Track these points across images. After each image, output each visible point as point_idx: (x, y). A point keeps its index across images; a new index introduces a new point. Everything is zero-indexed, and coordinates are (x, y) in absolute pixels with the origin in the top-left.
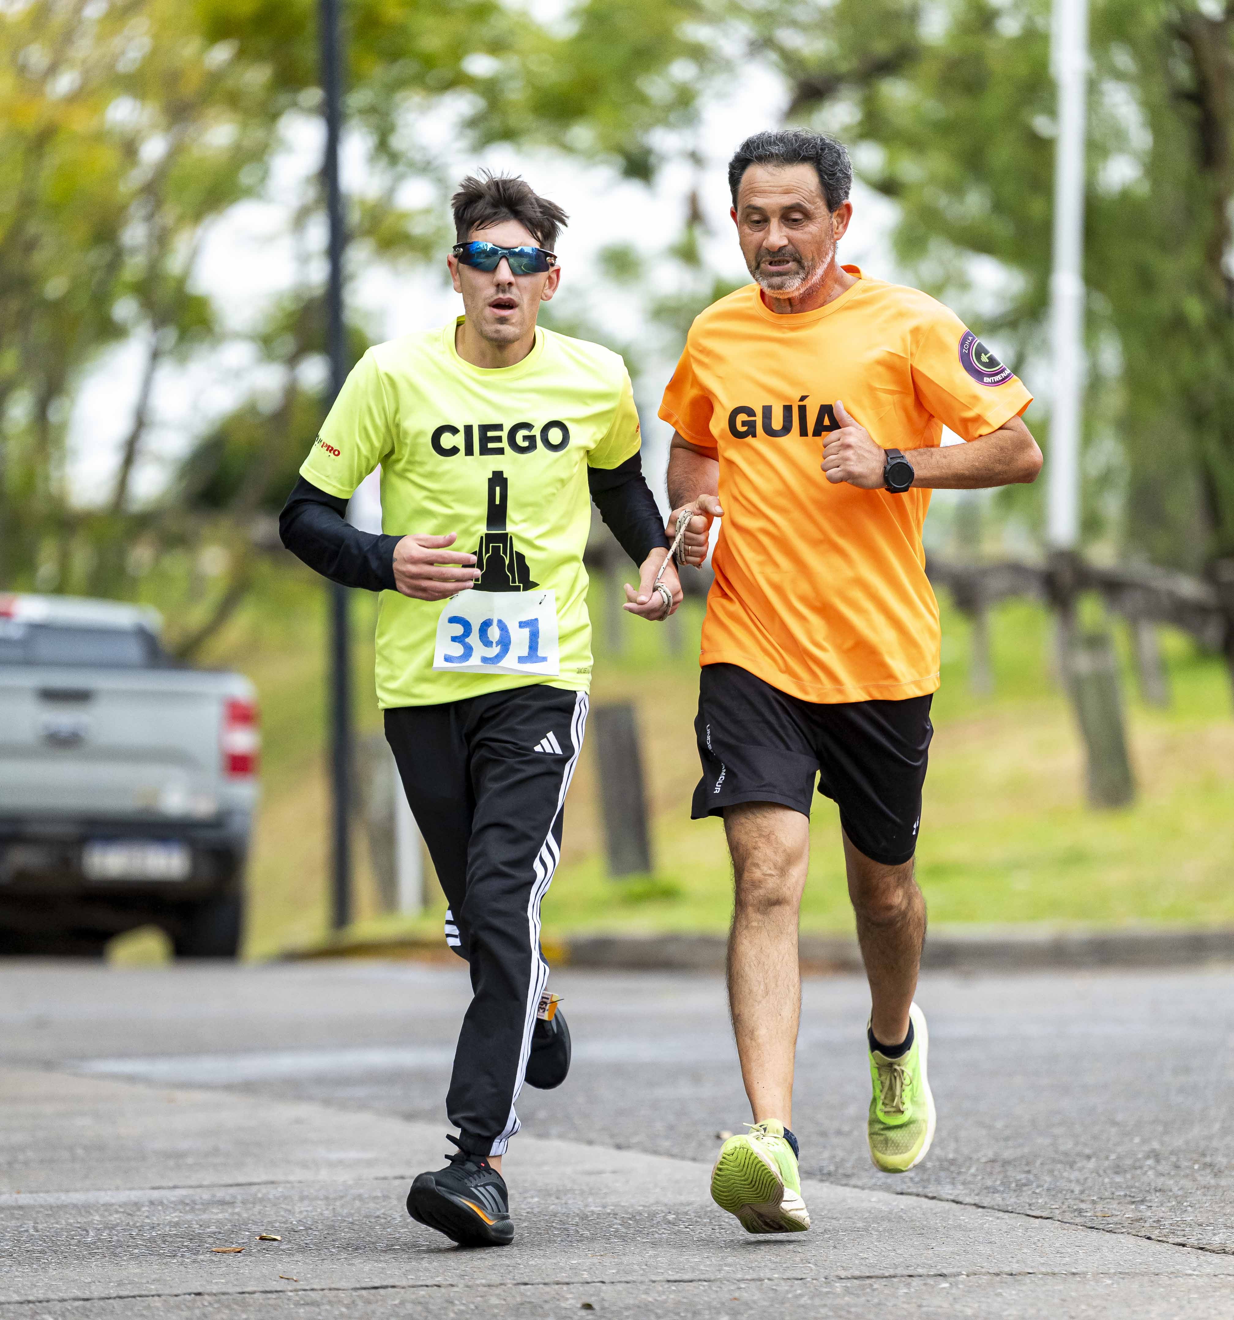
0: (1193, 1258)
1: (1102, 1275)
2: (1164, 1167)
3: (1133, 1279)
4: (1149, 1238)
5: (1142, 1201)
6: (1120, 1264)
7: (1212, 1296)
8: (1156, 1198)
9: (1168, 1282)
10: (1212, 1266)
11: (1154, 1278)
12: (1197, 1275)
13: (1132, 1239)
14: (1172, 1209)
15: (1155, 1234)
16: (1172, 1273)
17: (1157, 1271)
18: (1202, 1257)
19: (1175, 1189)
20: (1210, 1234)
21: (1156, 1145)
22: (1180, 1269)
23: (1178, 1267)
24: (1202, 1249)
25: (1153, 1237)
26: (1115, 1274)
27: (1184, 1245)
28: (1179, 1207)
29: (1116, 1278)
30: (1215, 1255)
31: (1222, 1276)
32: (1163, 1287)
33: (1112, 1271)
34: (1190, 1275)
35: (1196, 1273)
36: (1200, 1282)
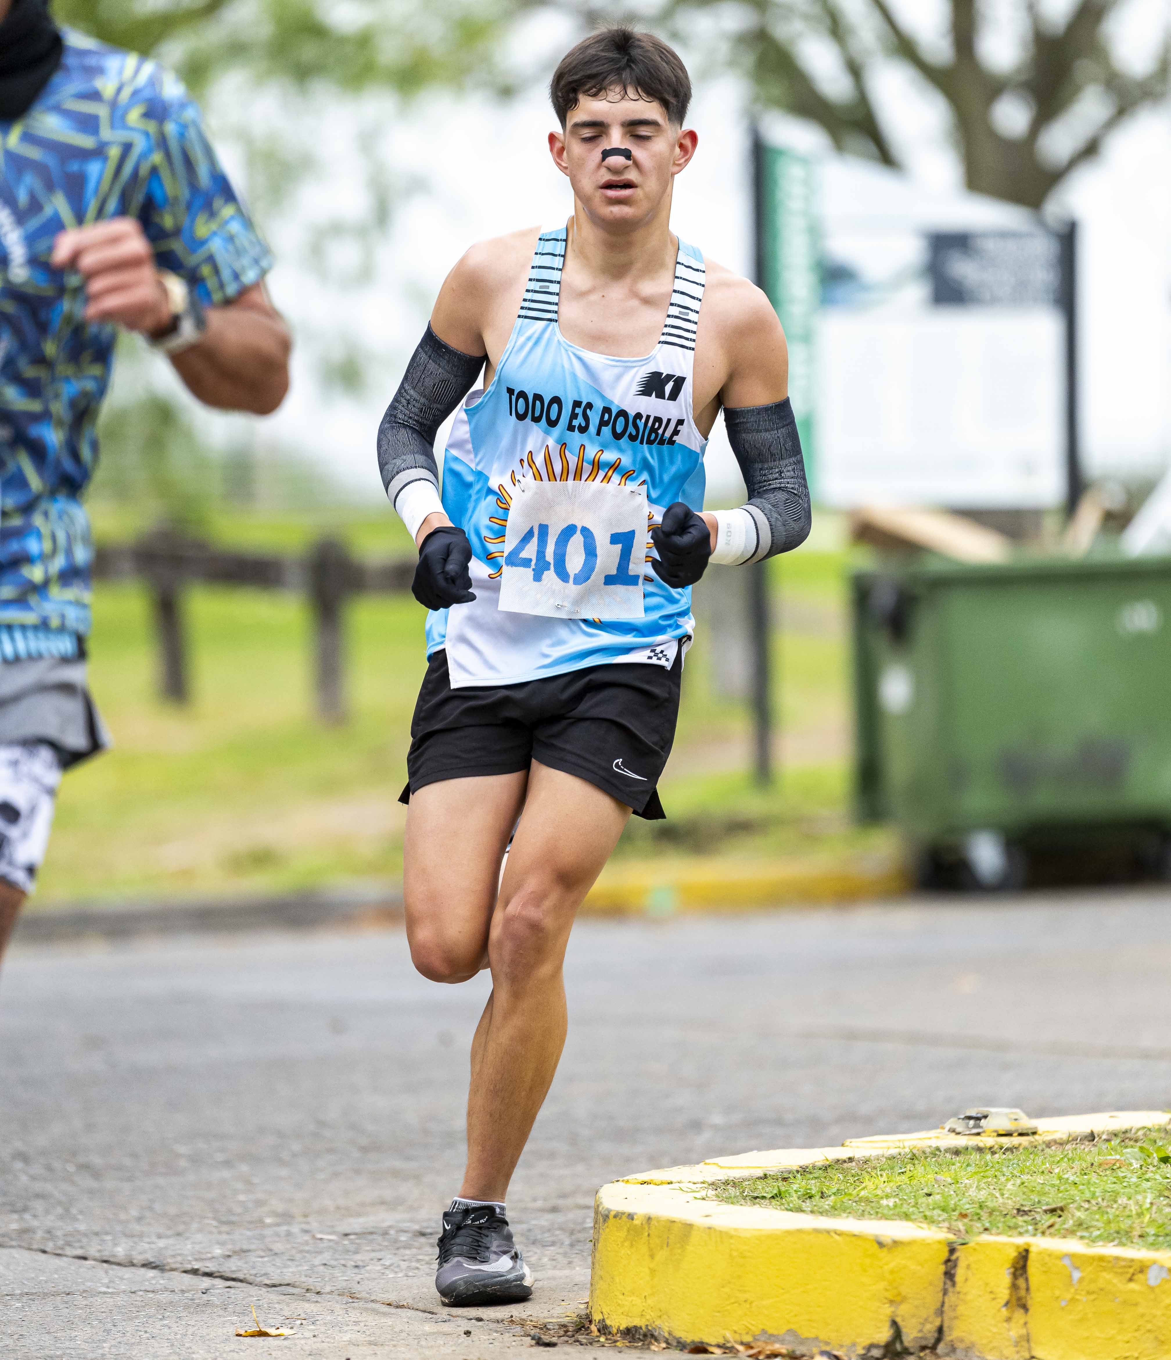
0: (101, 1274)
1: (9, 1298)
2: (37, 1169)
3: (44, 1301)
4: (44, 1252)
5: (25, 1209)
6: (24, 1284)
7: (136, 1317)
8: (39, 1206)
9: (84, 1303)
10: (125, 1281)
11: (66, 1298)
12: (112, 1293)
13: (26, 1254)
14: (61, 1217)
15: (50, 1246)
16: (85, 1291)
17: (68, 1290)
18: (111, 1272)
19: (56, 1193)
20: (110, 1244)
21: (18, 1145)
22: (92, 1287)
23: (89, 1284)
24: (106, 1262)
25: (47, 1249)
26: (22, 1295)
27: (85, 1258)
28: (67, 1215)
29: (24, 1299)
30: (124, 1269)
31: (141, 1293)
32: (81, 1309)
33: (18, 1292)
34: (105, 1293)
35: (110, 1290)
36: (120, 1300)
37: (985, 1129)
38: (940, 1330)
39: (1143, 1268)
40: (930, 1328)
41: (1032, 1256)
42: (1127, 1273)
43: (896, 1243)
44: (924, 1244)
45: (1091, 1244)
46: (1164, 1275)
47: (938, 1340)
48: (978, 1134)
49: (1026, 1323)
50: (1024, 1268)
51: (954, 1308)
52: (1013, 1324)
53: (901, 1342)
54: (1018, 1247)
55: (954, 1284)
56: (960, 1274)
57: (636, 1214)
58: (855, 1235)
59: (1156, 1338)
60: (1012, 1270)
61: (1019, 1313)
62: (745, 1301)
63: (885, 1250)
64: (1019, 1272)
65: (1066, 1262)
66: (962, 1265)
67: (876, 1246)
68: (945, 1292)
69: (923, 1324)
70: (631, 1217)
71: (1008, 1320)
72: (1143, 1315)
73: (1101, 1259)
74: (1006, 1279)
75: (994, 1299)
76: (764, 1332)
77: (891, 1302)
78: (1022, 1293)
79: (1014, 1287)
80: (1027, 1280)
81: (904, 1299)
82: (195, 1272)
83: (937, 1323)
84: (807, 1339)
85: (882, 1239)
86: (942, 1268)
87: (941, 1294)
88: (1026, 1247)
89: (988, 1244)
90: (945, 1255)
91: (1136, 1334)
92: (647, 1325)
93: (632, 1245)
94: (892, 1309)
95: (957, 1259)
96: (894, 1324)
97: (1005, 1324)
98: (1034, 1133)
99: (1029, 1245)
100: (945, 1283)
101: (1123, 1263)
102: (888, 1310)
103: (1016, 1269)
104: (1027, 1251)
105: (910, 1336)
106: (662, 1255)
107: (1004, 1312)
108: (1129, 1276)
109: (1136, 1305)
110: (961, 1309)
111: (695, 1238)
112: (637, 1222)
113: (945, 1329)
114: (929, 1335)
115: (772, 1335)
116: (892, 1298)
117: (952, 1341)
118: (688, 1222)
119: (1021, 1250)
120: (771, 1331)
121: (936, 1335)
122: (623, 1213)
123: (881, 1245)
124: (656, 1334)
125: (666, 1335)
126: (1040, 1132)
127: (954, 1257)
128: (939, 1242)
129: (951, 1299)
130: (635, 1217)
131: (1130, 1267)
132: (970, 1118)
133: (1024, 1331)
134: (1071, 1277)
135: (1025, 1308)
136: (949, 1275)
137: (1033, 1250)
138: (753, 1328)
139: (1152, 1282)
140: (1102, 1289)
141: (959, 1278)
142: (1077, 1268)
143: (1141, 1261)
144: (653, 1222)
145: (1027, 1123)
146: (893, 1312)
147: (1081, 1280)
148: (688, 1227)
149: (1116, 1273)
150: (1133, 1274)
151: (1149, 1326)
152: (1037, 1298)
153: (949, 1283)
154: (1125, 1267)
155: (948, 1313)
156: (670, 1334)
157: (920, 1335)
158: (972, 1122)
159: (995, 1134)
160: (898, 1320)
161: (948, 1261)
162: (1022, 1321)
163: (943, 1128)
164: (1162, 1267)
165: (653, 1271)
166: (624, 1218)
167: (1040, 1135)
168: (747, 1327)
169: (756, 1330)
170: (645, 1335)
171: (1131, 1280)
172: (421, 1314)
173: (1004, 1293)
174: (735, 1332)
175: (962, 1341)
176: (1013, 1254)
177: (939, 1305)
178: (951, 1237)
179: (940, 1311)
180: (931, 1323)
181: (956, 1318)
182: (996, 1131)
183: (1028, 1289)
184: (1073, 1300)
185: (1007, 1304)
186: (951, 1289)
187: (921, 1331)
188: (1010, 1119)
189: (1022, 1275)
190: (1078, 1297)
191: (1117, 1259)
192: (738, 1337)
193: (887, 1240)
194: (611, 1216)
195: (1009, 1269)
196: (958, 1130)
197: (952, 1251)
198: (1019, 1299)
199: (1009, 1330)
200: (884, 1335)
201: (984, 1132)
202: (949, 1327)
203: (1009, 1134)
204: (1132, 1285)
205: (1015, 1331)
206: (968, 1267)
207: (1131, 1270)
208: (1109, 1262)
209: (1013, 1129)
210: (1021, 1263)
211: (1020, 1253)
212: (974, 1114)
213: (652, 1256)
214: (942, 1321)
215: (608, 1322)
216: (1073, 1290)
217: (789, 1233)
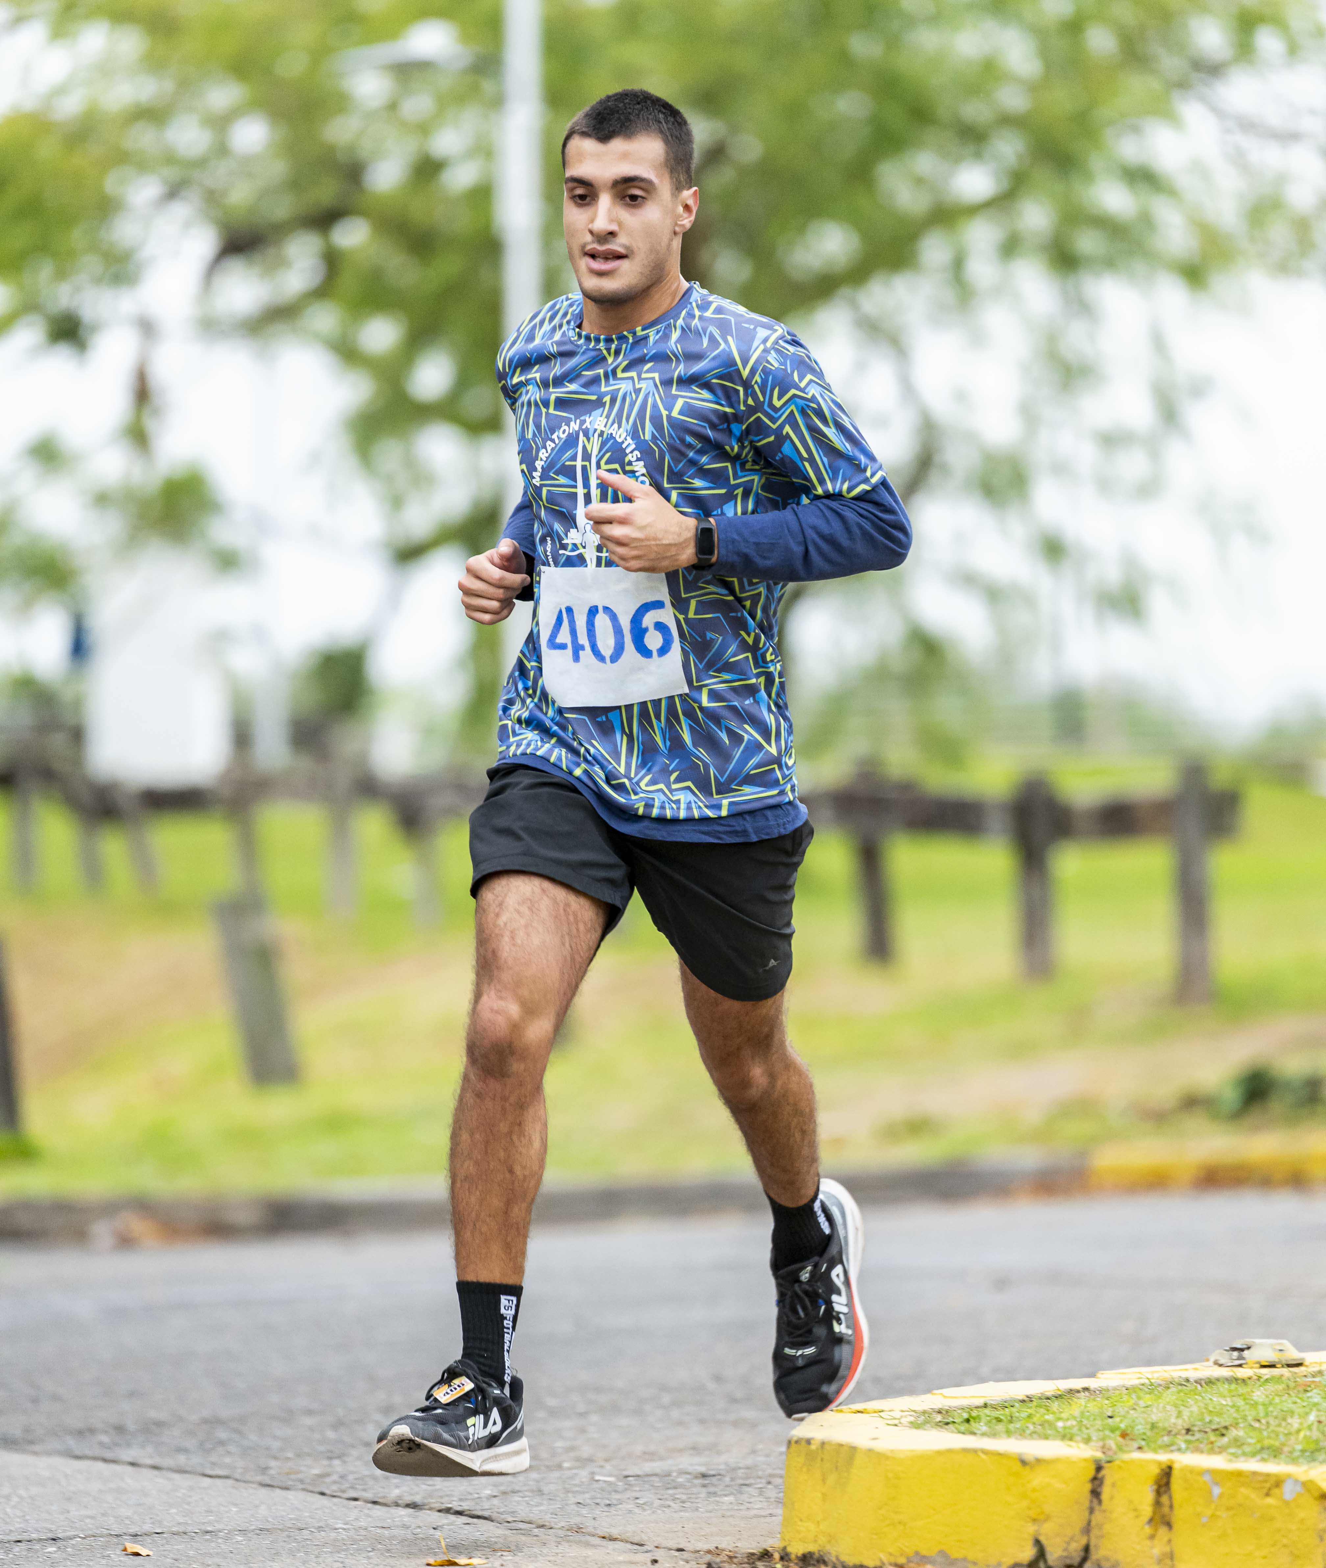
9: (308, 1537)
10: (370, 1519)
11: (295, 1533)
31: (373, 1529)
37: (1248, 1360)
38: (1087, 1549)
39: (1278, 1482)
40: (1076, 1547)
41: (1175, 1473)
42: (1264, 1488)
43: (1039, 1461)
44: (1068, 1462)
45: (1234, 1459)
46: (1298, 1488)
47: (1085, 1559)
48: (1240, 1366)
49: (1170, 1541)
50: (1168, 1484)
51: (1100, 1526)
52: (1156, 1542)
53: (1045, 1561)
54: (1159, 1463)
55: (1100, 1502)
56: (1106, 1492)
57: (812, 1439)
58: (1000, 1454)
59: (1291, 1553)
60: (1155, 1487)
61: (1163, 1531)
62: (900, 1523)
63: (1027, 1468)
64: (1163, 1489)
65: (1207, 1478)
66: (1108, 1482)
67: (1019, 1464)
68: (1091, 1511)
69: (1068, 1543)
70: (809, 1442)
71: (1152, 1537)
72: (1279, 1530)
73: (1239, 1474)
74: (1149, 1496)
75: (1137, 1517)
76: (917, 1553)
77: (1034, 1520)
78: (1166, 1510)
79: (1157, 1503)
80: (1170, 1498)
81: (1048, 1518)
82: (448, 1511)
83: (1084, 1541)
84: (956, 1559)
85: (1027, 1458)
86: (1088, 1487)
87: (1087, 1514)
88: (1169, 1464)
89: (1133, 1461)
90: (1091, 1473)
91: (1272, 1549)
92: (819, 1551)
93: (809, 1470)
94: (1036, 1528)
95: (1103, 1477)
96: (1038, 1543)
97: (1148, 1542)
98: (1299, 1365)
99: (1172, 1462)
100: (1091, 1502)
101: (1260, 1478)
102: (1031, 1529)
103: (1160, 1487)
104: (1170, 1468)
105: (1054, 1554)
106: (832, 1478)
107: (1148, 1530)
108: (1265, 1491)
109: (1272, 1519)
110: (1107, 1527)
111: (858, 1460)
112: (813, 1447)
113: (1092, 1548)
114: (1074, 1554)
115: (924, 1557)
116: (1035, 1516)
117: (1098, 1560)
118: (853, 1445)
119: (1164, 1466)
120: (924, 1552)
121: (1082, 1554)
122: (802, 1439)
123: (1024, 1463)
124: (826, 1559)
125: (834, 1559)
126: (1306, 1363)
127: (1100, 1475)
128: (1085, 1460)
129: (1097, 1517)
130: (812, 1442)
131: (1266, 1481)
132: (1234, 1349)
133: (1167, 1549)
134: (1210, 1493)
135: (1169, 1525)
136: (1096, 1493)
137: (1176, 1466)
138: (907, 1550)
139: (1288, 1496)
140: (1240, 1505)
141: (1105, 1496)
142: (1217, 1484)
143: (1276, 1476)
144: (827, 1447)
145: (1293, 1354)
146: (1036, 1531)
147: (1221, 1496)
148: (853, 1449)
149: (1254, 1488)
150: (1270, 1489)
151: (1285, 1541)
152: (1180, 1515)
153: (1095, 1501)
154: (1261, 1482)
155: (1094, 1532)
156: (838, 1559)
157: (1065, 1554)
158: (1235, 1354)
159: (1258, 1365)
160: (1042, 1539)
161: (1094, 1479)
162: (1166, 1539)
163: (1208, 1360)
164: (1296, 1481)
165: (824, 1495)
166: (803, 1443)
167: (1307, 1366)
168: (901, 1549)
169: (910, 1552)
170: (818, 1561)
171: (1267, 1495)
172: (629, 1546)
173: (1147, 1511)
174: (891, 1554)
175: (1107, 1559)
176: (1156, 1471)
177: (1085, 1523)
178: (1099, 1455)
179: (1087, 1529)
180: (1076, 1541)
181: (1102, 1537)
182: (1258, 1363)
183: (1171, 1507)
184: (1213, 1517)
185: (1151, 1521)
186: (1097, 1507)
187: (1065, 1550)
188: (1275, 1350)
189: (1165, 1492)
190: (1218, 1513)
191: (1255, 1473)
192: (892, 1560)
193: (1029, 1458)
194: (793, 1443)
195: (1152, 1486)
196: (1221, 1362)
197: (1099, 1468)
198: (1163, 1516)
199: (1152, 1547)
200: (1028, 1554)
201: (1246, 1364)
202: (1095, 1546)
203: (1272, 1366)
204: (1269, 1501)
205: (1158, 1548)
206: (1114, 1485)
207: (1268, 1485)
208: (1247, 1477)
209: (1277, 1360)
210: (1165, 1480)
211: (1162, 1470)
212: (1239, 1346)
213: (824, 1480)
214: (1089, 1541)
215: (789, 1549)
216: (1213, 1506)
217: (939, 1453)
